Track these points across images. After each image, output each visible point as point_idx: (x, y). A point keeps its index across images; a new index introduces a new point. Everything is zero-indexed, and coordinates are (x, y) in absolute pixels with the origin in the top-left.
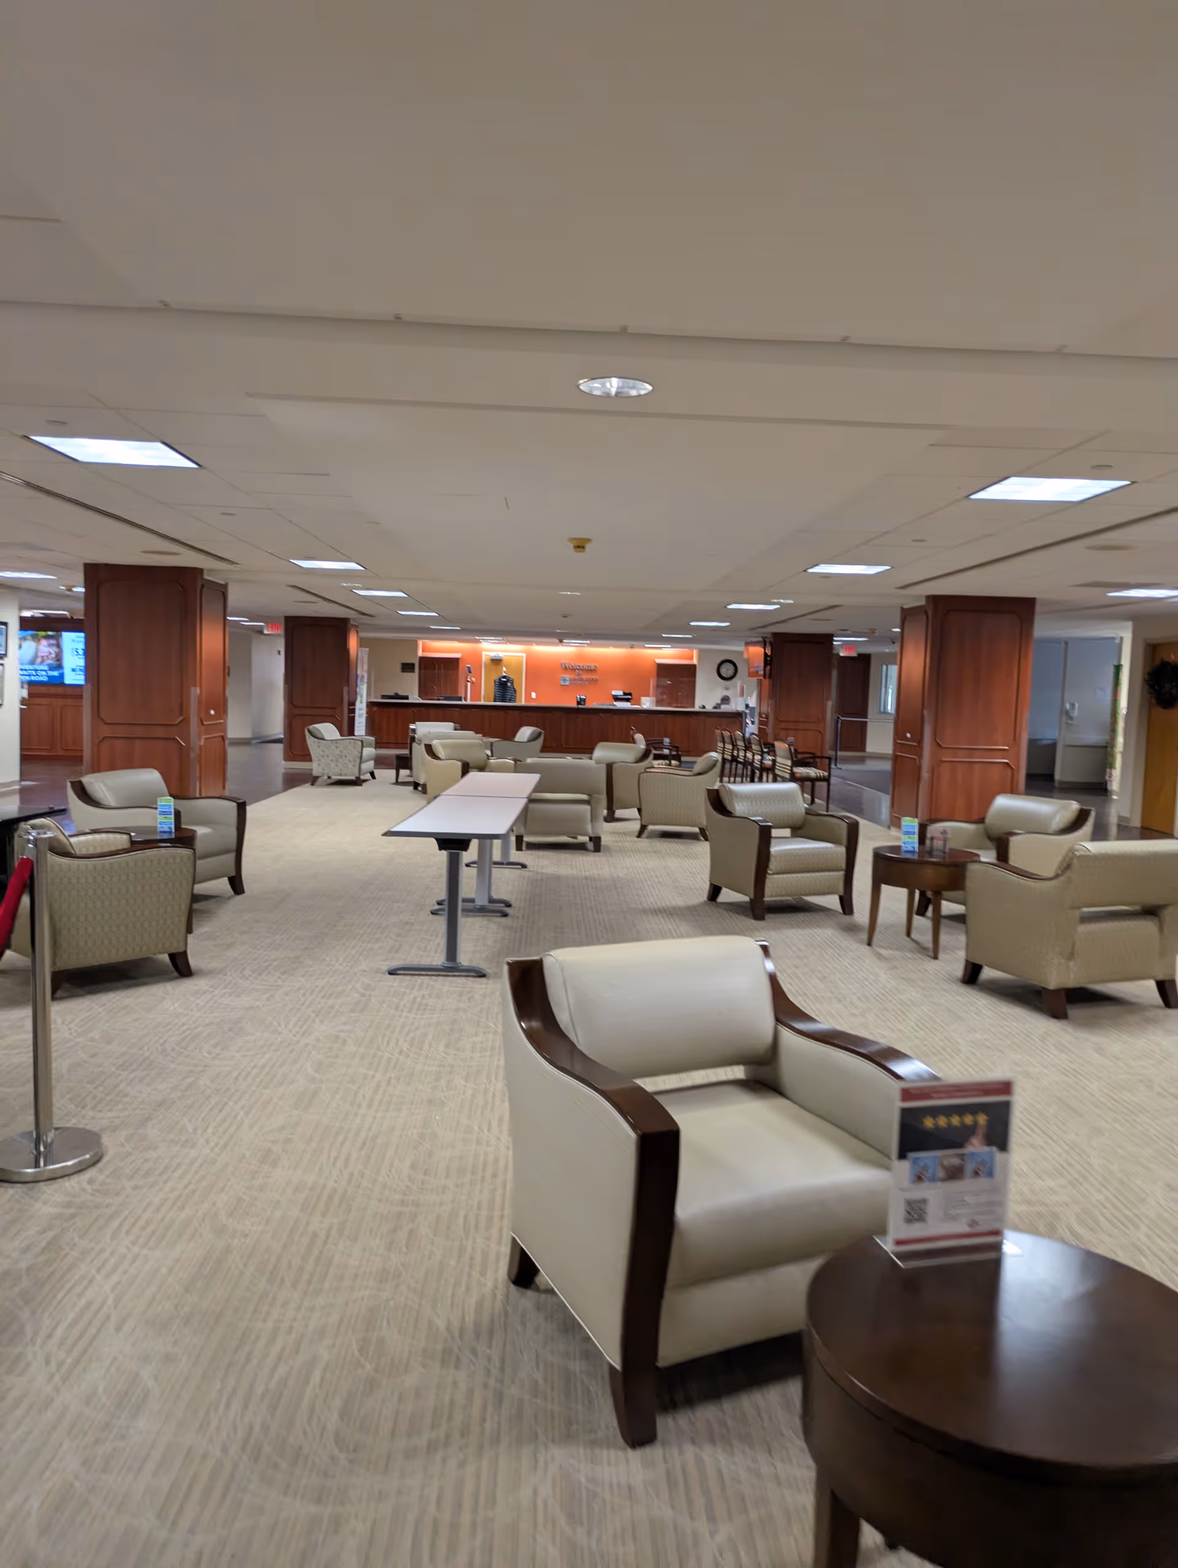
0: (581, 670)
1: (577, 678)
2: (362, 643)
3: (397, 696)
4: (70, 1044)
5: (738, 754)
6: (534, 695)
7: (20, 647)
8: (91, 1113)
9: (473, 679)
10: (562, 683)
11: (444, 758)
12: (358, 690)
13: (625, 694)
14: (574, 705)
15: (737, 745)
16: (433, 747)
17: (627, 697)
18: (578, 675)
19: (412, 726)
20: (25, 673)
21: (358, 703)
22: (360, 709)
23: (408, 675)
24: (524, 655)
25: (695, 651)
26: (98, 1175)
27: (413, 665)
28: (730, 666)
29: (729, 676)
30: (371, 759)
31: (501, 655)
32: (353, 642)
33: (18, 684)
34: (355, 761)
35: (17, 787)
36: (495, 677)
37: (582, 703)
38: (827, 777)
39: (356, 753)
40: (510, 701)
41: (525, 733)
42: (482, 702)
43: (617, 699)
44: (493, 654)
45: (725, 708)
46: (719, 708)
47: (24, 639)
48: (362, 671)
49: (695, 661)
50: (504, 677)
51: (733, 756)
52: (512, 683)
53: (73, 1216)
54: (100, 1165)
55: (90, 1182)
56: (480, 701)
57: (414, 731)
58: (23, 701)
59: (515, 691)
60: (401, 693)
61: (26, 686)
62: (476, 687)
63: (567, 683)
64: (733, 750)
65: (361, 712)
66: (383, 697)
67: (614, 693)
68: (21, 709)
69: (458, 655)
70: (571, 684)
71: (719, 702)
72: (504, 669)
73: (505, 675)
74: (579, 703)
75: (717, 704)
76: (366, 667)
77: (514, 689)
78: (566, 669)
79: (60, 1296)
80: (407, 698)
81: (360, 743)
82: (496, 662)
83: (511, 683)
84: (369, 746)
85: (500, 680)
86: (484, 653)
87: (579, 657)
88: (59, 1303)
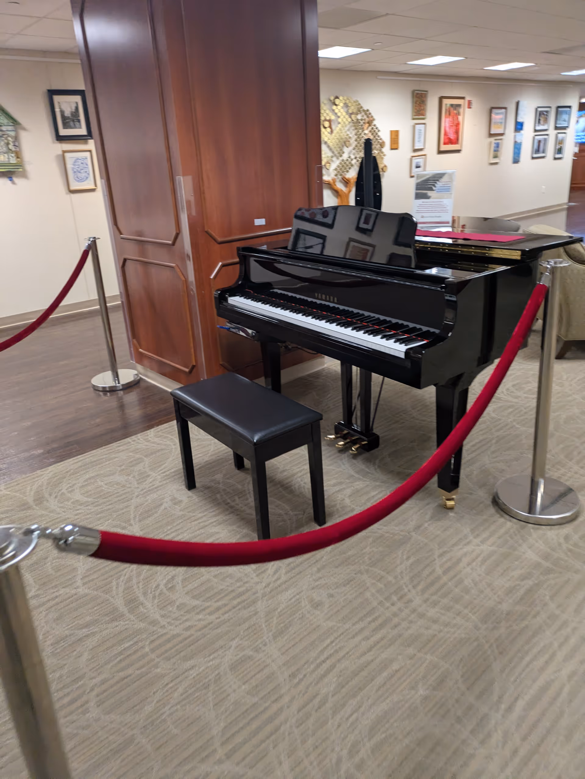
4: (570, 398)
7: (578, 122)
8: (576, 468)
20: (579, 138)
26: (573, 534)
33: (573, 144)
35: (566, 207)
47: (581, 116)
53: (548, 571)
54: (576, 523)
55: (567, 538)
58: (576, 155)
61: (578, 145)
68: (574, 159)
79: (527, 659)
88: (527, 665)
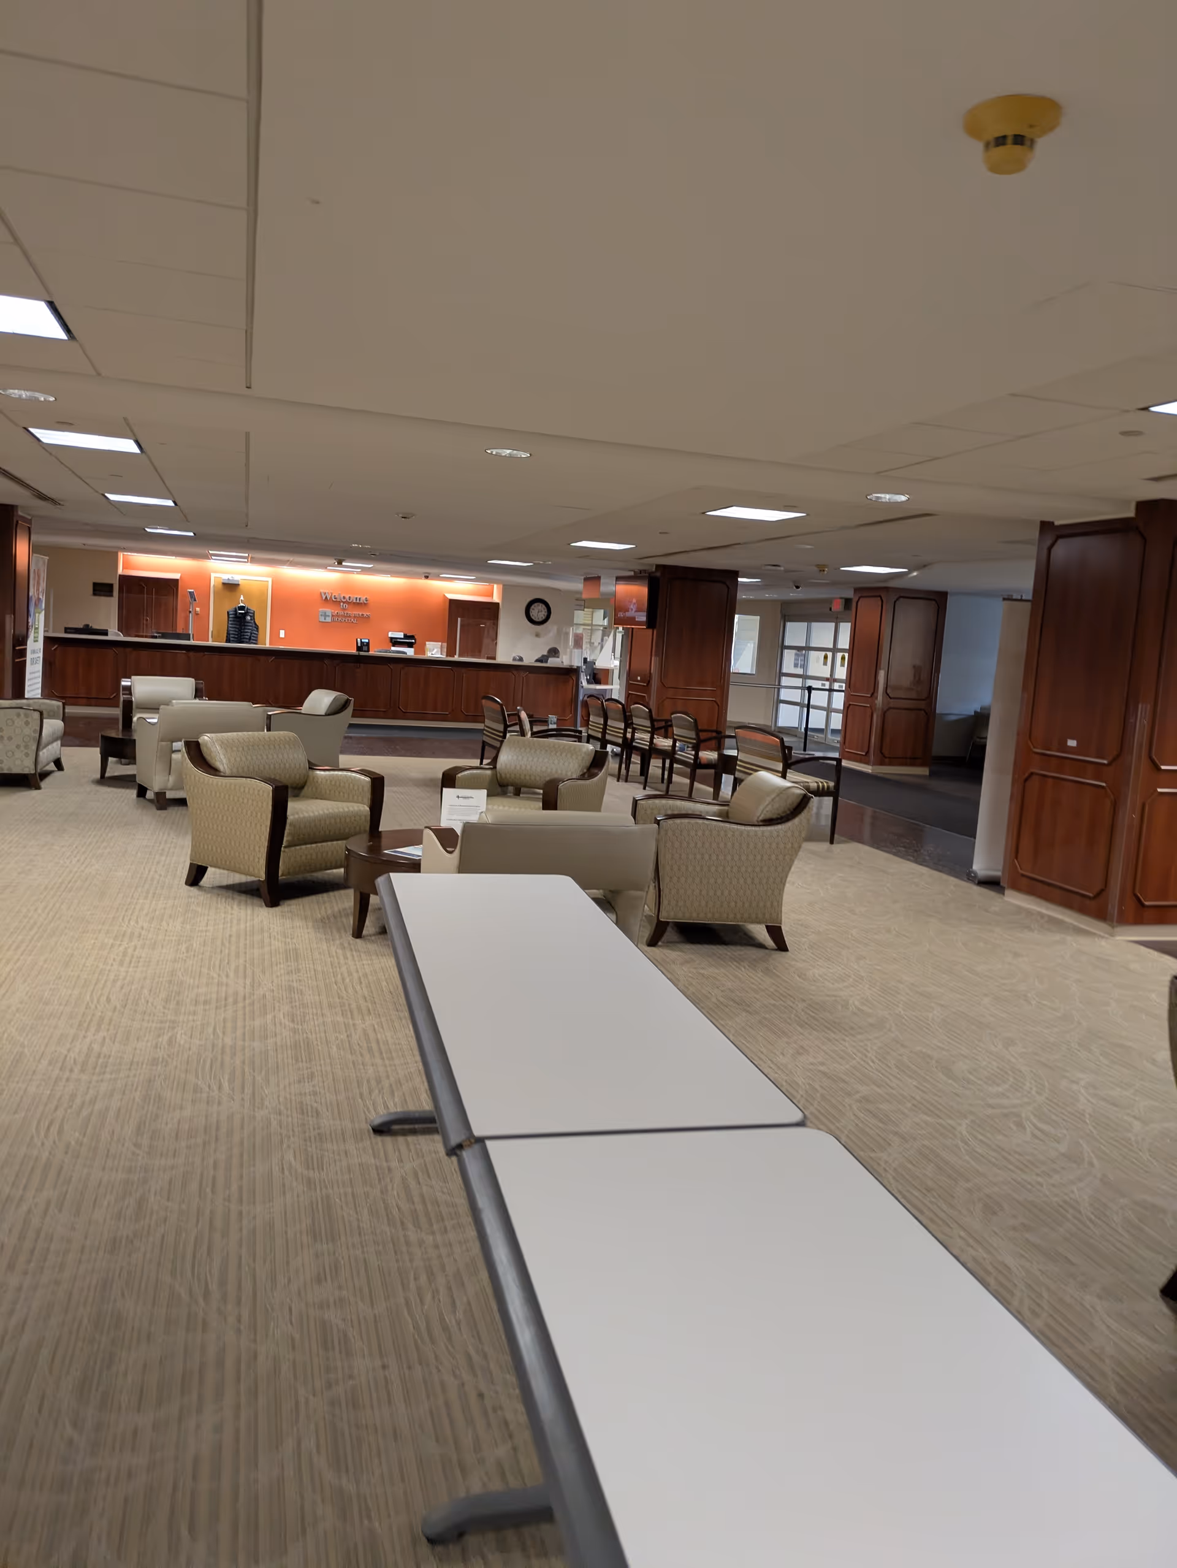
0: (348, 603)
1: (341, 613)
2: (35, 549)
3: (87, 630)
5: (633, 735)
6: (282, 634)
9: (198, 609)
10: (322, 619)
11: (228, 772)
12: (30, 620)
13: (406, 636)
14: (354, 651)
15: (632, 723)
16: (204, 750)
17: (409, 641)
18: (344, 609)
19: (125, 683)
21: (30, 642)
22: (34, 652)
23: (103, 600)
24: (270, 580)
25: (495, 586)
27: (111, 586)
28: (541, 607)
29: (540, 620)
30: (55, 740)
31: (237, 578)
32: (21, 549)
34: (26, 747)
36: (229, 606)
37: (365, 648)
38: (832, 789)
39: (30, 731)
40: (249, 641)
41: (320, 700)
42: (211, 643)
43: (395, 642)
44: (225, 577)
45: (553, 662)
46: (546, 662)
48: (38, 591)
49: (496, 598)
50: (242, 608)
51: (625, 738)
52: (253, 618)
56: (208, 641)
57: (128, 689)
59: (257, 628)
60: (96, 626)
62: (202, 618)
63: (329, 619)
64: (625, 730)
65: (36, 656)
66: (67, 630)
67: (391, 635)
69: (176, 576)
70: (333, 621)
71: (545, 653)
72: (242, 598)
73: (242, 605)
74: (359, 649)
75: (543, 656)
76: (43, 585)
77: (255, 624)
78: (327, 601)
80: (105, 633)
81: (37, 715)
82: (231, 587)
83: (251, 616)
84: (52, 716)
85: (236, 611)
86: (213, 576)
87: (347, 586)
